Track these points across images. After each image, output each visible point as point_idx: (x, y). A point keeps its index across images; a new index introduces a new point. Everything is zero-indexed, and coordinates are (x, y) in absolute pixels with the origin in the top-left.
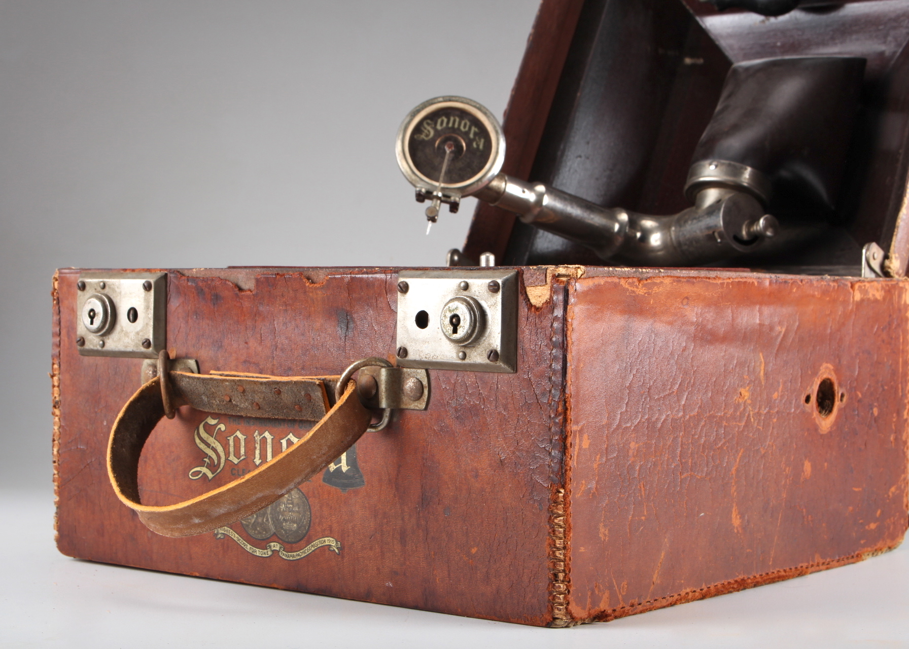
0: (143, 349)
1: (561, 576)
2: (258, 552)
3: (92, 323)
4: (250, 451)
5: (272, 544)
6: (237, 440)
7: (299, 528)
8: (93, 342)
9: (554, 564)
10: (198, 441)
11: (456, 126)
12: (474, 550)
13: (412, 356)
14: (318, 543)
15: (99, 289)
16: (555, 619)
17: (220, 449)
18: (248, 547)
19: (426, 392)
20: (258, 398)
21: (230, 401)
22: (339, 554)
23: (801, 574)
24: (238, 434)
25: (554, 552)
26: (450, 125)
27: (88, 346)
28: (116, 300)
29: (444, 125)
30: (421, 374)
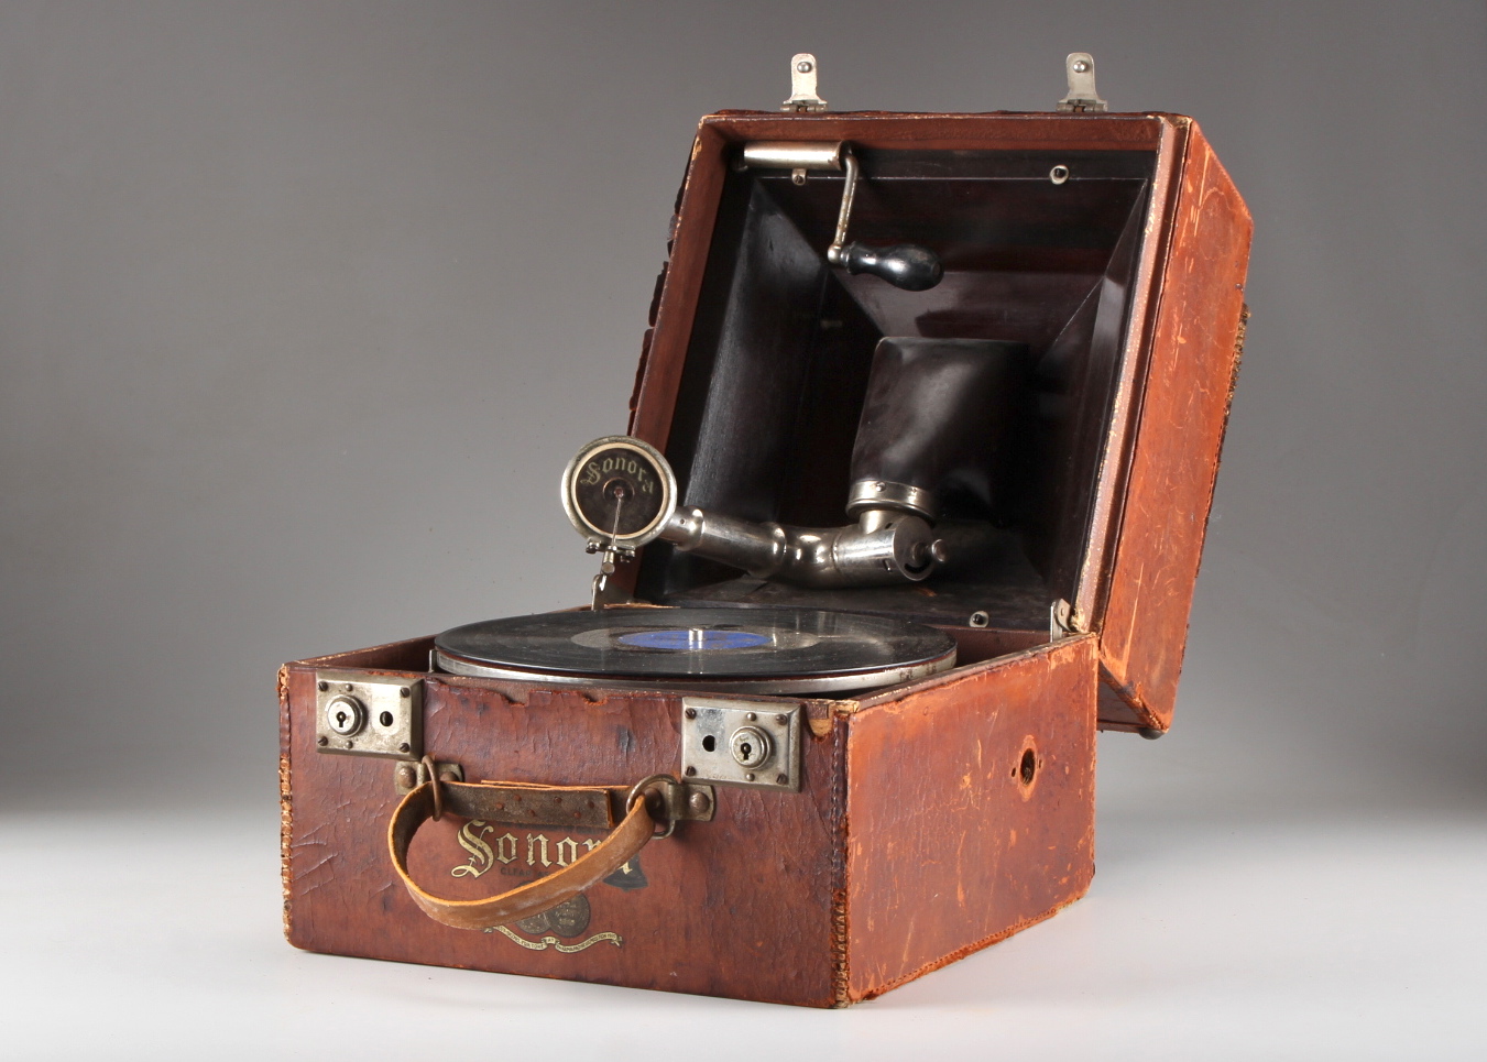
0: (400, 753)
1: (843, 966)
2: (532, 946)
3: (341, 725)
4: (522, 852)
5: (547, 938)
6: (507, 842)
7: (576, 924)
8: (339, 742)
9: (837, 956)
10: (461, 841)
11: (623, 468)
12: (760, 944)
13: (701, 775)
14: (598, 938)
15: (345, 691)
16: (837, 1002)
17: (487, 849)
18: (520, 941)
19: (712, 806)
20: (535, 806)
21: (503, 808)
22: (621, 947)
23: (1009, 935)
24: (509, 836)
25: (836, 946)
26: (617, 467)
27: (332, 746)
28: (367, 703)
29: (611, 467)
30: (707, 790)
